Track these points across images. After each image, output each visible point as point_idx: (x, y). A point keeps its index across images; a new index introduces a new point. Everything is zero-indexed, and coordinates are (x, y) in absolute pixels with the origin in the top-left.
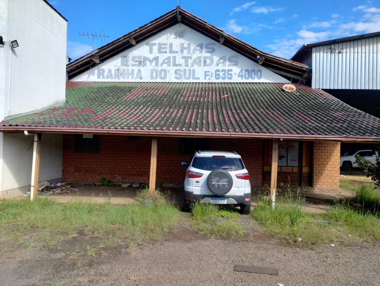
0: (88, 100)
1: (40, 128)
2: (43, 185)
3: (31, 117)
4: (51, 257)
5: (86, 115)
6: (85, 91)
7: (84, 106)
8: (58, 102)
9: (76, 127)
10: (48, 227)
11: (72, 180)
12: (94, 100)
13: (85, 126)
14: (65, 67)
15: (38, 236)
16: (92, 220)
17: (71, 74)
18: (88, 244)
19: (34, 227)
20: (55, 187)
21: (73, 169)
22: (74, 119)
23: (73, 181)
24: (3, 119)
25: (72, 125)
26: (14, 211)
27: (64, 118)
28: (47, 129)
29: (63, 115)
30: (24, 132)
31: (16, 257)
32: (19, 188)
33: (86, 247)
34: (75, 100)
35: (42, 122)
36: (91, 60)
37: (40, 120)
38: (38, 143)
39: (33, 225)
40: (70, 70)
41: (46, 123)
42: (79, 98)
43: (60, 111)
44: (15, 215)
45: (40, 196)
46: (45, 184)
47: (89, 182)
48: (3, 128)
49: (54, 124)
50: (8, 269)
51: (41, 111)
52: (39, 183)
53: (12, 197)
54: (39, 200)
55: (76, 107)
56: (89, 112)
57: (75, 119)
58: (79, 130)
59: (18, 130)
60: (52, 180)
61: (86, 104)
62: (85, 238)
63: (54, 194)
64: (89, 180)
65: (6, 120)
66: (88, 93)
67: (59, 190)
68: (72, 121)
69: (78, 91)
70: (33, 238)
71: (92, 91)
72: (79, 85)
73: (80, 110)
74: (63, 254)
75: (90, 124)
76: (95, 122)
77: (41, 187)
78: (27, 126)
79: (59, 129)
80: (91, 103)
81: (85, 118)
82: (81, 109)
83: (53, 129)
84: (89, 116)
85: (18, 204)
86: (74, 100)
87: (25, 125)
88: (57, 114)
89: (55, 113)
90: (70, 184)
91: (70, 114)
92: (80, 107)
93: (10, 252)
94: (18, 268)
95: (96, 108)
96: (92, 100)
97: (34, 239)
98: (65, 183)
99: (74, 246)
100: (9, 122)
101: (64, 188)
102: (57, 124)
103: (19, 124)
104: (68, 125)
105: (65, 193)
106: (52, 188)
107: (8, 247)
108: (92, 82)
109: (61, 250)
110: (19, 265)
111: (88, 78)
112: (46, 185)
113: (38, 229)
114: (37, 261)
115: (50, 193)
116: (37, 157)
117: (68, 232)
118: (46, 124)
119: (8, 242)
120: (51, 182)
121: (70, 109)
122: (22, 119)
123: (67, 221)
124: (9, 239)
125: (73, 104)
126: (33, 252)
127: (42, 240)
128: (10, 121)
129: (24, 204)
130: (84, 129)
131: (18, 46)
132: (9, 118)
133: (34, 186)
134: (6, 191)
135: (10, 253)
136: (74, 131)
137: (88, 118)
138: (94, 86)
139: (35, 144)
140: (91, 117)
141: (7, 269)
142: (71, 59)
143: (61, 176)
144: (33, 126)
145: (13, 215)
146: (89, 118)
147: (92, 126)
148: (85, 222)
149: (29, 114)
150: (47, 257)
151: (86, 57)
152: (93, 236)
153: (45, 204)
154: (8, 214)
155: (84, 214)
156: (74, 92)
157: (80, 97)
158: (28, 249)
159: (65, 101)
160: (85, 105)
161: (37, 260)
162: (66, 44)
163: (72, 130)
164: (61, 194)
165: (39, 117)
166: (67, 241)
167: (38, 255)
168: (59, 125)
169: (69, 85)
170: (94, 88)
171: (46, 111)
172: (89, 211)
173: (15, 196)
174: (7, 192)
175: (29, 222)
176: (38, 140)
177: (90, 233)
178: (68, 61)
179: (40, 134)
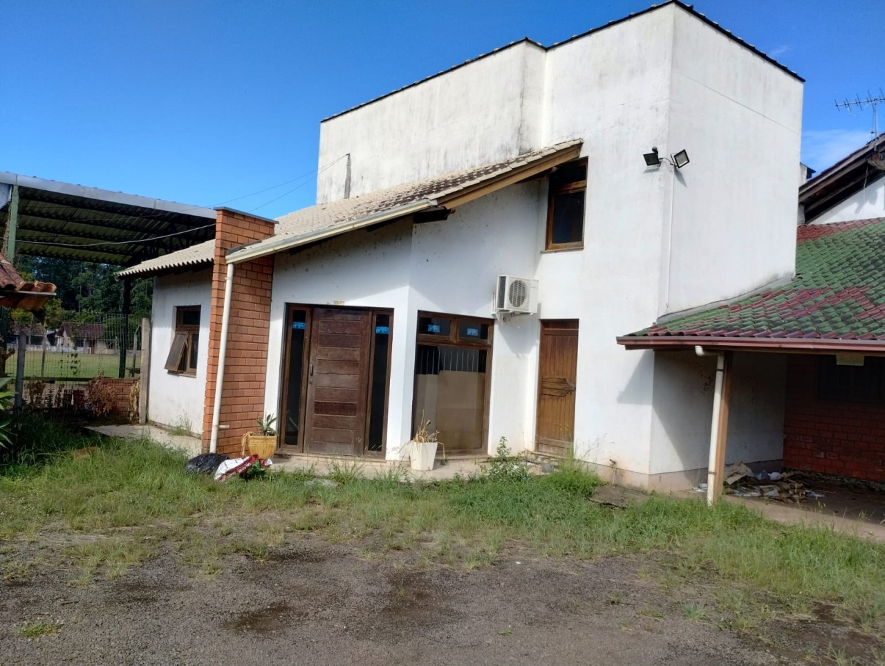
0: (856, 267)
1: (728, 341)
2: (737, 473)
3: (711, 315)
4: (742, 656)
5: (847, 305)
6: (848, 245)
7: (842, 284)
8: (775, 279)
9: (818, 336)
10: (740, 577)
11: (809, 470)
12: (872, 267)
13: (842, 334)
14: (796, 193)
15: (716, 594)
16: (856, 586)
17: (812, 207)
18: (842, 650)
19: (708, 570)
20: (765, 480)
21: (811, 441)
22: (813, 316)
23: (810, 472)
24: (655, 321)
25: (807, 332)
26: (671, 522)
27: (790, 315)
28: (743, 341)
29: (785, 309)
30: (694, 349)
31: (664, 631)
32: (685, 471)
33: (835, 658)
34: (821, 270)
35: (736, 326)
36: (866, 163)
37: (730, 322)
38: (725, 375)
39: (708, 563)
40: (810, 197)
41: (743, 329)
42: (831, 265)
43: (781, 299)
44: (671, 532)
45: (729, 499)
46: (741, 472)
47: (853, 481)
48: (654, 340)
49: (764, 330)
50: (645, 655)
51: (737, 299)
52: (727, 465)
53: (667, 491)
54: (725, 507)
55: (822, 286)
56: (858, 296)
57: (816, 317)
58: (825, 344)
59: (682, 345)
60: (759, 462)
61: (849, 278)
62: (833, 631)
63: (761, 497)
64: (854, 476)
65: (661, 323)
66: (857, 248)
67: (776, 491)
68: (807, 321)
69: (829, 247)
70: (704, 595)
71: (867, 244)
72: (833, 232)
73: (831, 293)
74: (772, 656)
75: (858, 328)
76: (871, 323)
77: (732, 476)
78: (701, 335)
79: (773, 341)
80: (864, 273)
81: (845, 313)
82: (835, 290)
83: (760, 341)
84: (856, 308)
85: (679, 508)
86: (818, 269)
87: (697, 333)
88: (773, 307)
89: (767, 303)
90: (803, 477)
91: (805, 304)
92: (831, 287)
93: (653, 616)
94: (666, 659)
95: (877, 285)
96: (865, 267)
97: (707, 598)
98: (789, 475)
99: (801, 643)
100: (666, 328)
101: (786, 486)
102: (769, 331)
103: (684, 332)
104: (796, 332)
105: (790, 501)
106: (759, 483)
107: (650, 604)
108: (869, 220)
109: (768, 645)
110: (668, 652)
111: (857, 211)
112: (743, 473)
113: (717, 576)
114: (709, 655)
115: (754, 494)
116: (723, 406)
117: (790, 604)
118: (744, 331)
119: (652, 592)
120: (756, 466)
121: (805, 293)
122: (693, 320)
123: (789, 573)
124: (653, 585)
125: (815, 279)
126: (701, 630)
127: (725, 606)
128: (667, 326)
129: (690, 510)
130: (840, 340)
131: (689, 161)
132: (666, 319)
133: (715, 474)
134: (658, 476)
135: (652, 618)
136: (811, 347)
137: (852, 314)
138: (873, 231)
139: (719, 376)
140: (861, 310)
141: (643, 654)
142: (814, 172)
143: (780, 456)
144: (715, 335)
145: (665, 530)
146: (857, 313)
147: (863, 333)
148: (836, 587)
149: (708, 308)
150: (732, 653)
151: (852, 159)
152: (857, 631)
153: (739, 521)
154: (656, 527)
155: (834, 566)
156: (820, 250)
157: (835, 260)
158: (691, 620)
159: (795, 274)
160: (846, 280)
161: (708, 652)
162: (799, 137)
163: (807, 344)
164: (779, 500)
165: (731, 314)
166: (785, 626)
167: (713, 642)
168: (774, 331)
169: (806, 235)
170: (873, 235)
171: (746, 299)
172: (850, 560)
173: (675, 489)
174: (660, 477)
175: (699, 554)
176: (724, 367)
177: (850, 621)
178: (805, 176)
179: (730, 354)
